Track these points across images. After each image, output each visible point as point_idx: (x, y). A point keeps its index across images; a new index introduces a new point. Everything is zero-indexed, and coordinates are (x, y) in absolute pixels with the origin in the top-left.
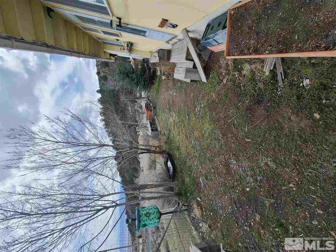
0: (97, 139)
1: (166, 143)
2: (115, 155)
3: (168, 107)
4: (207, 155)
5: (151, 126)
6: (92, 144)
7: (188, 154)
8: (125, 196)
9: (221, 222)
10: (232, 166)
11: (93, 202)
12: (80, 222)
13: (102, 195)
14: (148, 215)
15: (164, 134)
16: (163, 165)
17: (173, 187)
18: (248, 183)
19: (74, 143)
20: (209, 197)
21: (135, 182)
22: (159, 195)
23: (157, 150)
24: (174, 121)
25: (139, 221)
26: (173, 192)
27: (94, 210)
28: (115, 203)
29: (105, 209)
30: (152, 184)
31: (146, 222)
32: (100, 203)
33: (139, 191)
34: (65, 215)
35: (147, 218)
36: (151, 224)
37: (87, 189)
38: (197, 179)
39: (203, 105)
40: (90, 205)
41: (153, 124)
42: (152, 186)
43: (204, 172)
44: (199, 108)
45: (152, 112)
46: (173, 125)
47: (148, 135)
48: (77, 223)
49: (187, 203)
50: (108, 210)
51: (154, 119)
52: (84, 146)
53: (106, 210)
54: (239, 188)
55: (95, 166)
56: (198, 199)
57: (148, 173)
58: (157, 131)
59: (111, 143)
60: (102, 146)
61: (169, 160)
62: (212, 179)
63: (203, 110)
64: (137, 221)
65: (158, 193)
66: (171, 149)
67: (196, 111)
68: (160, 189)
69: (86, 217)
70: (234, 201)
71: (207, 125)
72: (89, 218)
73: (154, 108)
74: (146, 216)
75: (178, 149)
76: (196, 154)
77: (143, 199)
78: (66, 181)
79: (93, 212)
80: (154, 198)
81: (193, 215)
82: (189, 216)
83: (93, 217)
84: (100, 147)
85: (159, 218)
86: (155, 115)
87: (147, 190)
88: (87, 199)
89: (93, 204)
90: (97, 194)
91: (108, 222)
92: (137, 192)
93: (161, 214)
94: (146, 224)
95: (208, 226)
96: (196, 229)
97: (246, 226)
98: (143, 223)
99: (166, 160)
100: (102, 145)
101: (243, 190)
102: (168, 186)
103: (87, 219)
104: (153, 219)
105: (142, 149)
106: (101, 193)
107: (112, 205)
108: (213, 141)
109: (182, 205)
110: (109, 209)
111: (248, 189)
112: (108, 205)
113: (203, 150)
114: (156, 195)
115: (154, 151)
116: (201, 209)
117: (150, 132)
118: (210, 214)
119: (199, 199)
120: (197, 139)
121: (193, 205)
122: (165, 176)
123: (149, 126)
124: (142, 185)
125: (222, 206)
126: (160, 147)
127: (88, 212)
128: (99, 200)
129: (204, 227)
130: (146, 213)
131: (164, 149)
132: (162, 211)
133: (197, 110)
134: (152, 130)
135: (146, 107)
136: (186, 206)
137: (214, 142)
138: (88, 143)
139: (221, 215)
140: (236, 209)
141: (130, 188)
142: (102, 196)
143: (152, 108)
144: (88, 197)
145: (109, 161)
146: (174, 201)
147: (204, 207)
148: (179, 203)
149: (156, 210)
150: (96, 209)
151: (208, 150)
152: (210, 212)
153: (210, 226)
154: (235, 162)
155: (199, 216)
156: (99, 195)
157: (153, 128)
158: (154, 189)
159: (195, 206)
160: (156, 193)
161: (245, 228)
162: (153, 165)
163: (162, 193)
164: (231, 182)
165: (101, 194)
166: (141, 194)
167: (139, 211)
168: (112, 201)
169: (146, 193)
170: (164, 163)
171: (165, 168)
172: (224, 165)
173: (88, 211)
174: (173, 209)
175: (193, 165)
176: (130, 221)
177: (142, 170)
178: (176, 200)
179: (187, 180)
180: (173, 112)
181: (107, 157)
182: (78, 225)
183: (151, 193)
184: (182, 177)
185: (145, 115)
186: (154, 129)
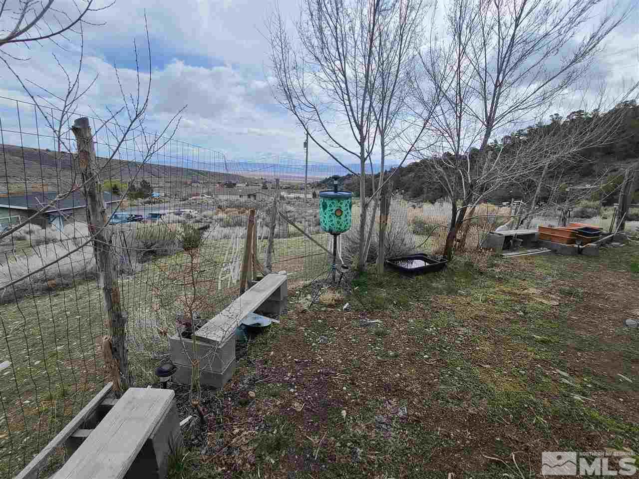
0: (511, 109)
1: (469, 265)
2: (460, 153)
3: (581, 290)
4: (425, 354)
5: (519, 236)
6: (498, 99)
7: (436, 310)
8: (375, 173)
9: (306, 334)
10: (394, 401)
11: (376, 117)
12: (349, 100)
13: (386, 132)
14: (339, 213)
15: (493, 265)
16: (419, 251)
17: (375, 262)
18: (354, 420)
19: (508, 60)
20: (346, 327)
21: (397, 193)
22: (366, 235)
23: (455, 242)
24: (528, 297)
25: (332, 198)
26: (367, 261)
27: (362, 121)
28: (367, 157)
29: (361, 140)
30: (386, 224)
31: (328, 209)
32: (373, 130)
33: (380, 200)
34: (365, 73)
35: (334, 212)
36: (325, 218)
37: (400, 103)
38: (381, 313)
39: (577, 397)
40: (373, 113)
41: (528, 241)
42: (383, 223)
43: (392, 332)
44: (567, 382)
45: (567, 245)
46: (517, 292)
47: (495, 225)
48: (348, 95)
49: (345, 283)
50: (359, 145)
51: (540, 247)
52: (497, 83)
53: (359, 141)
54: (349, 394)
55: (443, 114)
56: (347, 304)
57: (409, 218)
58: (503, 249)
59: (490, 141)
60: (488, 123)
61: (427, 264)
62: (375, 344)
63: (560, 392)
64: (332, 193)
65: (370, 233)
66: (453, 273)
67: (559, 371)
68: (376, 239)
69: (355, 109)
70: (330, 373)
71: (506, 385)
72: (353, 113)
73: (580, 252)
74: (338, 210)
75: (451, 291)
76: (433, 328)
77: (365, 206)
78: (423, 62)
79: (360, 120)
80: (362, 226)
81: (325, 287)
82: (325, 281)
83: (352, 120)
84: (486, 119)
85: (331, 232)
86: (555, 252)
87: (378, 213)
88: (383, 106)
89: (373, 118)
90: (388, 122)
91: (341, 146)
92: (378, 196)
93: (335, 235)
94: (326, 208)
95: (305, 310)
96: (305, 287)
97: (292, 377)
98: (329, 203)
99: (429, 257)
100: (490, 122)
101: (345, 403)
102: (378, 254)
103: (352, 110)
104: (332, 221)
105: (463, 211)
106: (389, 130)
107: (365, 151)
108: (459, 384)
109: (343, 273)
110: (360, 147)
111: (344, 413)
112: (366, 143)
113: (439, 347)
114: (367, 229)
115: (455, 237)
116: (330, 306)
117: (503, 231)
118: (320, 318)
119: (345, 307)
120: (469, 343)
121: (340, 292)
122: (398, 250)
123: (522, 231)
124: (388, 205)
125: (327, 346)
126: (461, 249)
127: (361, 110)
128: (376, 128)
129: (305, 302)
130: (342, 210)
131: (454, 258)
132: (340, 238)
133: (559, 374)
134: (508, 238)
135: (586, 229)
136: (340, 279)
137: (456, 383)
138: (501, 91)
139: (314, 338)
140: (319, 371)
141: (388, 182)
142: (382, 133)
143: (580, 247)
144: (386, 107)
145: (450, 140)
146: (352, 258)
147: (332, 311)
148: (346, 268)
149: (342, 227)
150: (364, 123)
151: (438, 361)
152: (323, 319)
153: (304, 312)
154: (401, 414)
155: (321, 298)
156: (385, 127)
157: (515, 241)
158: (378, 227)
159: (337, 295)
160: (371, 229)
161: (289, 374)
162: (423, 228)
163: (368, 241)
164: (363, 383)
165: (387, 130)
166: (373, 202)
167: (347, 198)
168: (371, 151)
169: (374, 212)
170: (424, 252)
171: (412, 252)
172: (398, 385)
173: (363, 110)
174: (340, 256)
175: (410, 313)
176: (336, 182)
177: (416, 206)
178: (351, 263)
179: (383, 293)
180: (559, 300)
181: (459, 135)
182: (346, 97)
183: (372, 222)
184: (389, 283)
185: (555, 224)
186: (509, 243)
